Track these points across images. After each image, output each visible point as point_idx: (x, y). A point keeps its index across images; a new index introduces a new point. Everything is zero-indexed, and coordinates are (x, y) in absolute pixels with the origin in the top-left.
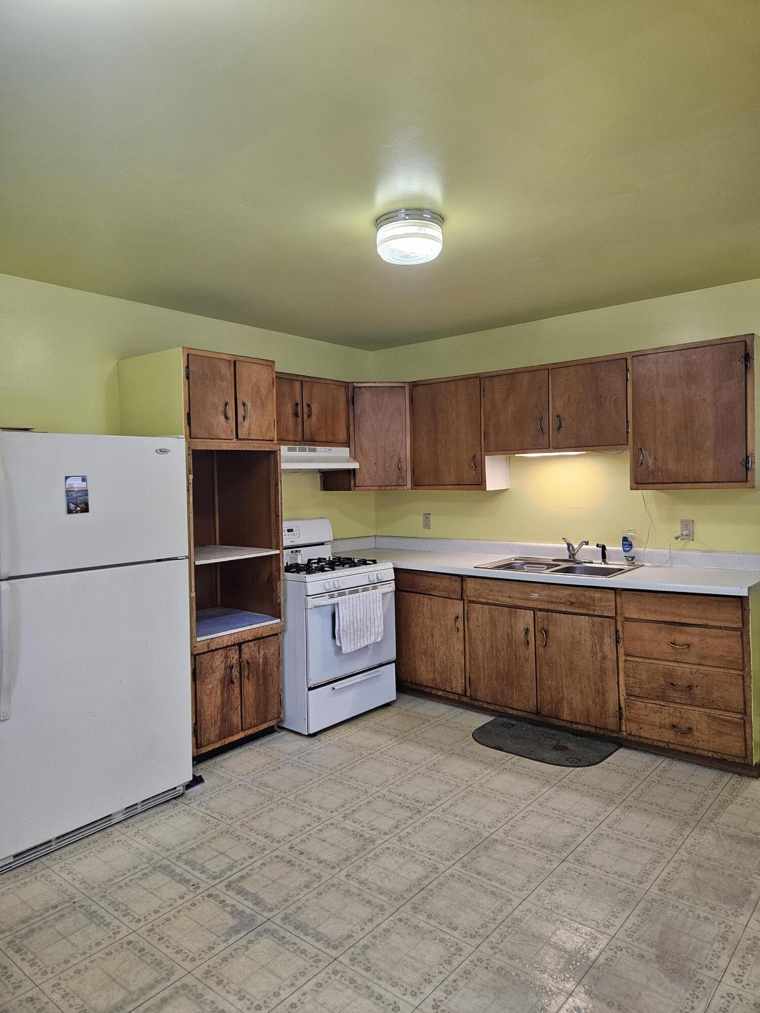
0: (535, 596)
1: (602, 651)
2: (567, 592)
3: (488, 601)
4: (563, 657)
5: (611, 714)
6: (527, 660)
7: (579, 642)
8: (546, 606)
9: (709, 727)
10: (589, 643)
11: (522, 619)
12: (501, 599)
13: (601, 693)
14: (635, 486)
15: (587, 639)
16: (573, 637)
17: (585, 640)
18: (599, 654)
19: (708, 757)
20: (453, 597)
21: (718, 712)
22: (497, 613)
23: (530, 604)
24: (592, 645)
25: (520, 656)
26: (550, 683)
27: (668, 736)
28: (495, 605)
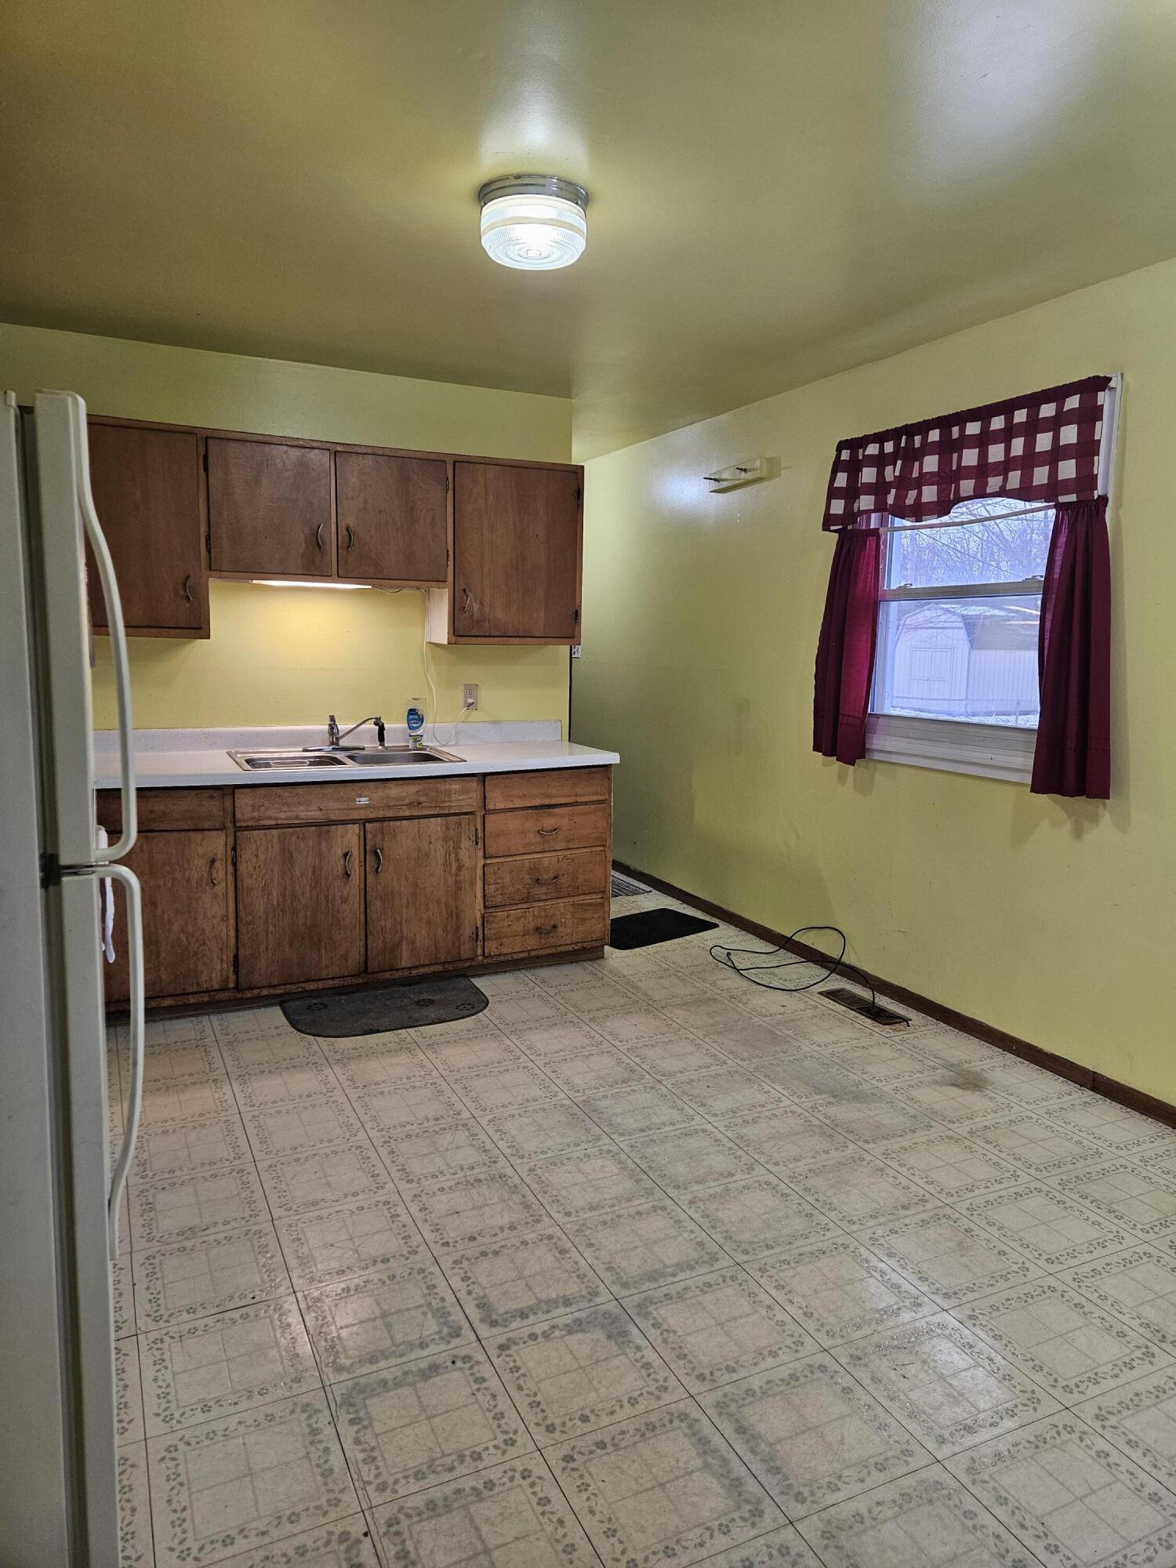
0: (364, 801)
1: (457, 860)
2: (413, 788)
3: (280, 822)
4: (403, 881)
5: (467, 939)
6: (345, 900)
7: (427, 855)
8: (381, 814)
9: (573, 917)
10: (440, 855)
11: (339, 839)
12: (303, 815)
13: (455, 915)
14: (454, 639)
15: (439, 851)
16: (419, 850)
17: (436, 851)
18: (454, 866)
19: (569, 952)
20: (206, 826)
21: (581, 898)
22: (294, 839)
23: (355, 816)
24: (445, 856)
25: (334, 897)
26: (382, 923)
27: (532, 942)
28: (289, 826)
